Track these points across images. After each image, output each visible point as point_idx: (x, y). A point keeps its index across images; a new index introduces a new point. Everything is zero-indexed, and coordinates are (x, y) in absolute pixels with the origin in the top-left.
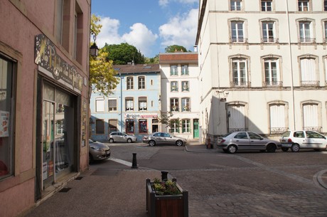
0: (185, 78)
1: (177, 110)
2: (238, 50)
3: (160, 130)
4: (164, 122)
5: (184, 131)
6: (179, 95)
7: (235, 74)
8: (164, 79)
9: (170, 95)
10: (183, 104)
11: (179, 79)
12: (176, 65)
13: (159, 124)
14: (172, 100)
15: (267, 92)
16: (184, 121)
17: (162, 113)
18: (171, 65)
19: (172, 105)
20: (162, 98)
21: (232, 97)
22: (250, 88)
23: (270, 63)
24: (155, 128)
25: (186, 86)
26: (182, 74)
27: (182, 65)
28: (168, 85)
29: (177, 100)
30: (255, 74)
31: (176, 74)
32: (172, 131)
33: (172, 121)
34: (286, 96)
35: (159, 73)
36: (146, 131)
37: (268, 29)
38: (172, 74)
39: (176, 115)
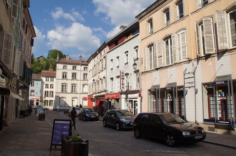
0: (52, 83)
1: (48, 96)
2: (64, 81)
3: (39, 104)
4: (41, 101)
5: (50, 105)
6: (49, 90)
7: (63, 88)
8: (43, 83)
9: (45, 90)
10: (50, 94)
11: (49, 83)
12: (49, 77)
13: (39, 102)
14: (45, 92)
15: (72, 94)
16: (50, 101)
17: (41, 97)
18: (46, 77)
19: (45, 94)
20: (41, 91)
21: (61, 95)
22: (67, 93)
23: (73, 86)
24: (37, 104)
25: (52, 86)
26: (51, 81)
27: (51, 77)
28: (44, 85)
29: (48, 92)
30: (69, 89)
31: (48, 80)
32: (45, 105)
33: (45, 101)
34: (78, 96)
35: (41, 80)
36: (33, 105)
37: (74, 75)
38: (46, 81)
39: (47, 98)
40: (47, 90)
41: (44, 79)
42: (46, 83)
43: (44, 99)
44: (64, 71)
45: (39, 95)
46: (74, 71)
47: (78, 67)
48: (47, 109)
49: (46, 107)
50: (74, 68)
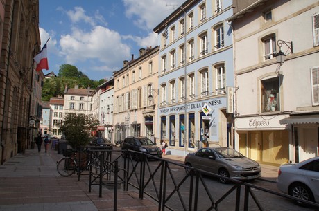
40: (56, 118)
41: (53, 107)
42: (55, 111)
43: (53, 128)
44: (71, 101)
45: (48, 123)
46: (81, 102)
47: (86, 98)
48: (56, 138)
49: (55, 136)
50: (82, 99)
